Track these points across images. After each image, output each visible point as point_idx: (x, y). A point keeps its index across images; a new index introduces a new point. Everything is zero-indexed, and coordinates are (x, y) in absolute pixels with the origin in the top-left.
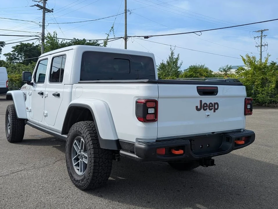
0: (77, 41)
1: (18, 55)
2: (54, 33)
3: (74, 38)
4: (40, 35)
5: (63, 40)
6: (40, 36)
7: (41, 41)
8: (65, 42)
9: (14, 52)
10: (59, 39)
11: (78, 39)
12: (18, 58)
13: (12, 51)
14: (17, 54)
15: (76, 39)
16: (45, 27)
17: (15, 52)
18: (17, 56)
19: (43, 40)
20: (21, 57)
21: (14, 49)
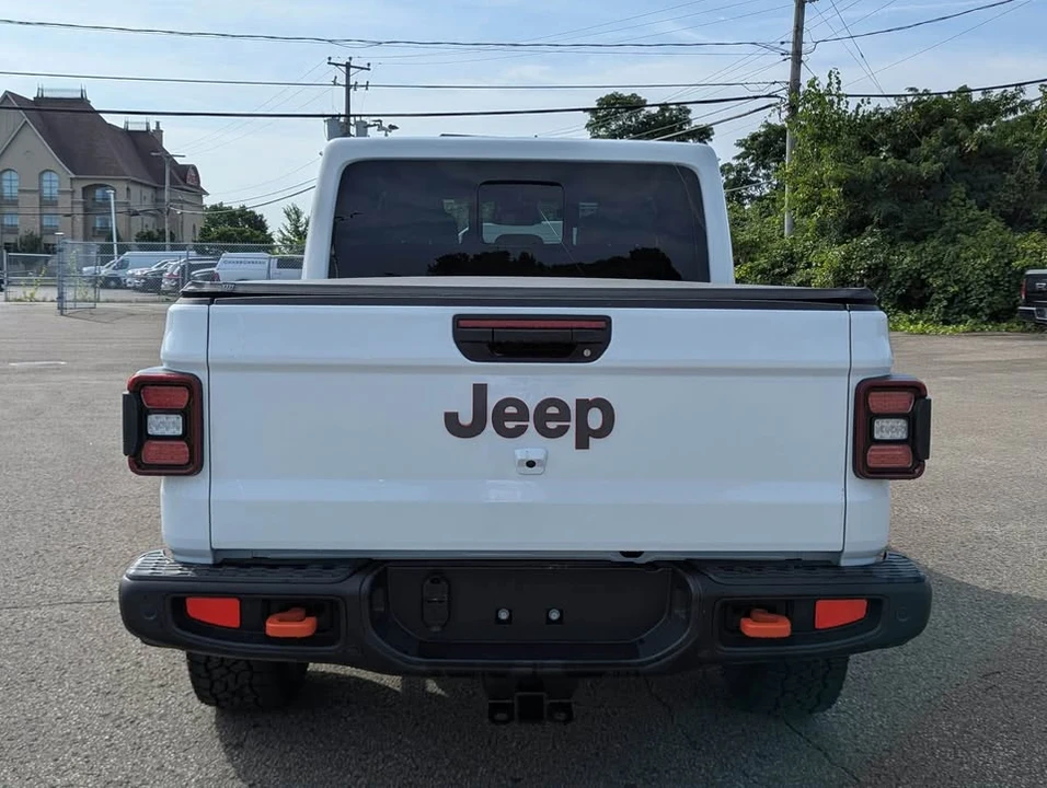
0: (925, 98)
1: (756, 168)
2: (830, 76)
3: (911, 89)
4: (785, 91)
5: (862, 101)
6: (783, 94)
7: (785, 114)
8: (870, 108)
9: (744, 158)
10: (848, 99)
11: (926, 93)
12: (755, 179)
13: (738, 158)
14: (753, 164)
15: (921, 92)
16: (803, 58)
17: (746, 161)
18: (754, 174)
19: (793, 108)
20: (767, 176)
21: (743, 150)
